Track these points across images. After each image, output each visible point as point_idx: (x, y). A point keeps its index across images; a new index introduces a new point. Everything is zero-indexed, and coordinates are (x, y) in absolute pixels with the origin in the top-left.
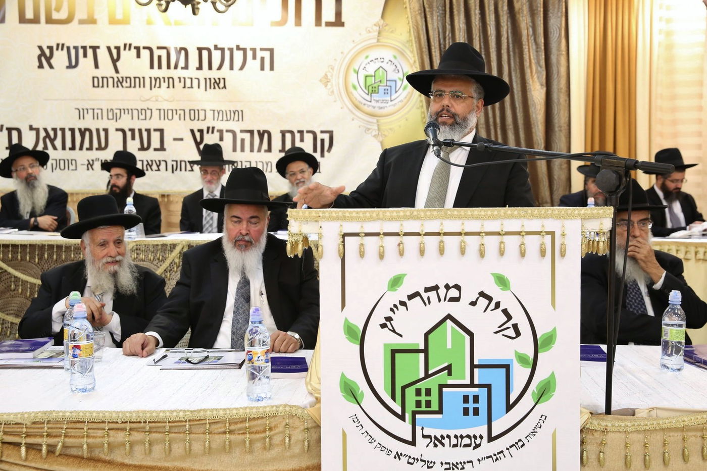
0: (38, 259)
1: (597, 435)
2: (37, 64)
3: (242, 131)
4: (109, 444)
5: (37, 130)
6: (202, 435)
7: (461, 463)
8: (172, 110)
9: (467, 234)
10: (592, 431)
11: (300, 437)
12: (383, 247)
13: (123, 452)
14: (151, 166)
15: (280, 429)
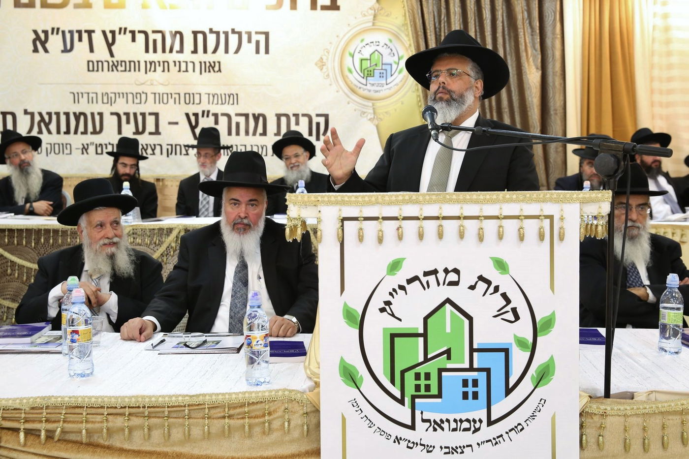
0: (35, 244)
1: (596, 418)
2: (32, 48)
3: (237, 115)
4: (108, 430)
5: (32, 115)
6: (201, 420)
7: (460, 447)
8: (167, 94)
9: (466, 218)
10: (591, 415)
11: (300, 422)
12: (382, 232)
13: (122, 437)
14: (145, 150)
15: (280, 413)
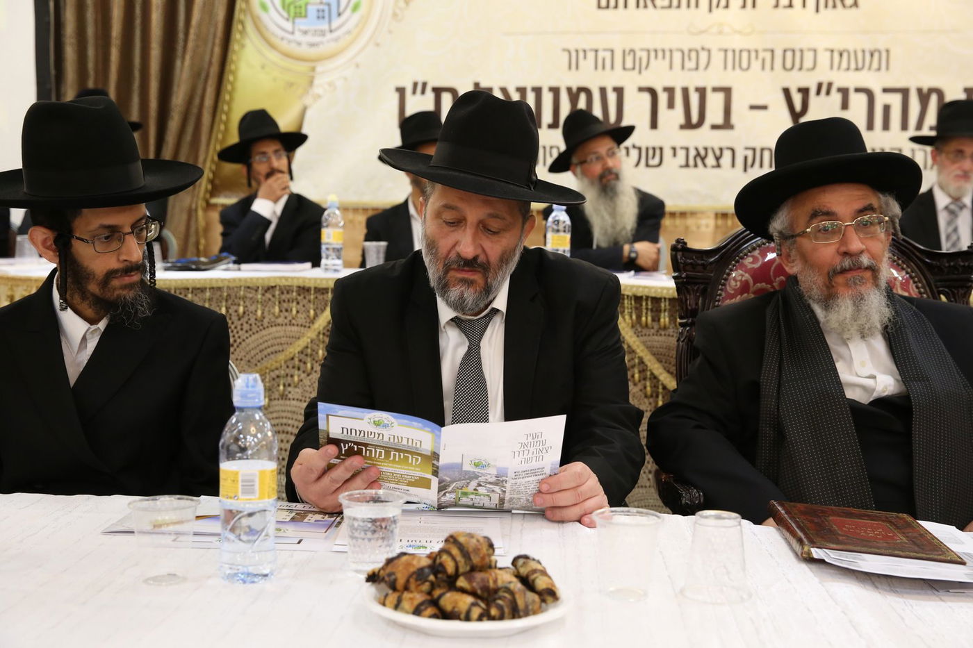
3: (885, 90)
8: (749, 51)
14: (703, 159)
